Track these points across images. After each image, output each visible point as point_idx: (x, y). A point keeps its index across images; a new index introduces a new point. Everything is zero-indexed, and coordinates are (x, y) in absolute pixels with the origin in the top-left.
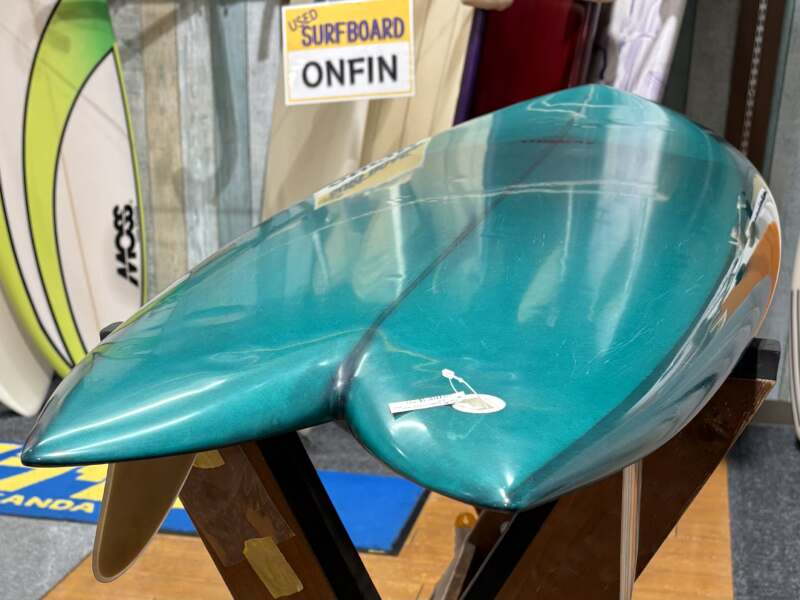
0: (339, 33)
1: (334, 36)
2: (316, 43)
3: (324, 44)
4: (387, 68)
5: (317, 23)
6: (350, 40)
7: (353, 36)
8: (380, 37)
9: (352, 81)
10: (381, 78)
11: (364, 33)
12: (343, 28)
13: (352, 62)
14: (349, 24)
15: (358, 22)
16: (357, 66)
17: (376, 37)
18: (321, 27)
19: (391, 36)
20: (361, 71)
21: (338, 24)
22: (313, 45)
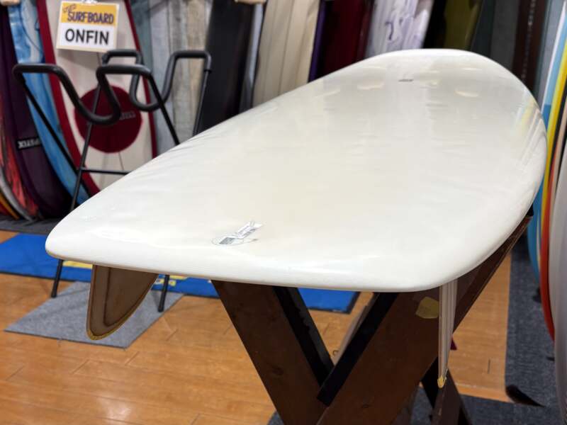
1: (82, 18)
2: (74, 20)
7: (90, 20)
8: (102, 22)
9: (87, 41)
10: (101, 42)
13: (88, 32)
15: (93, 13)
16: (91, 34)
19: (107, 23)
20: (92, 37)
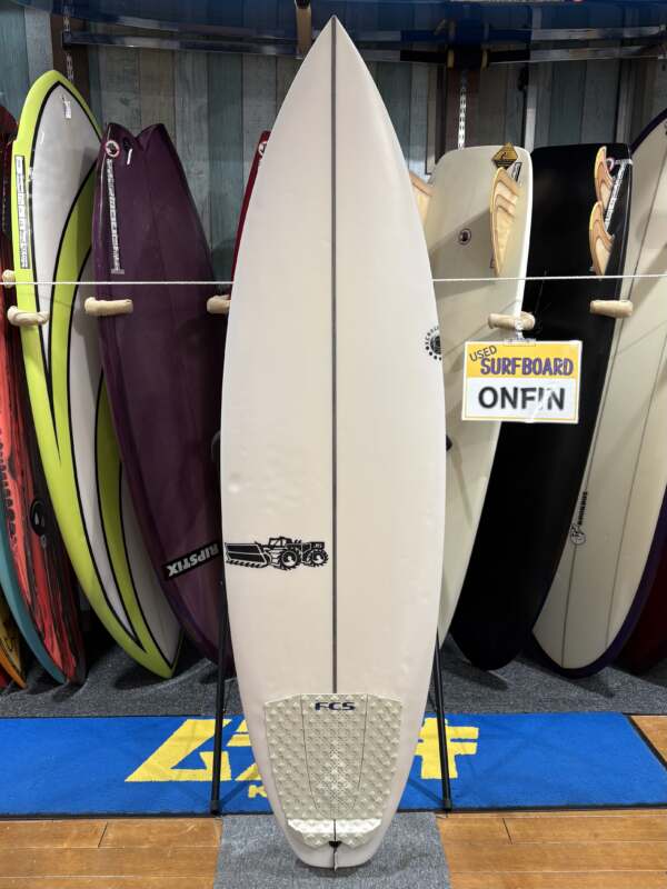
0: (515, 366)
1: (510, 368)
2: (494, 373)
3: (500, 374)
4: (556, 400)
5: (496, 356)
6: (524, 373)
7: (527, 370)
8: (551, 374)
9: (524, 406)
10: (550, 407)
11: (537, 369)
12: (519, 363)
13: (524, 391)
14: (525, 360)
15: (533, 358)
16: (529, 394)
17: (547, 373)
18: (499, 360)
19: (561, 374)
20: (532, 398)
21: (515, 359)
22: (491, 374)
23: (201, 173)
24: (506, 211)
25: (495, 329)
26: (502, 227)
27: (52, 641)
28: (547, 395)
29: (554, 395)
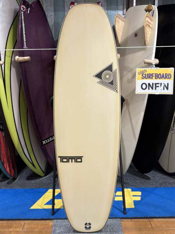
1: (151, 77)
3: (148, 79)
4: (166, 87)
6: (156, 78)
9: (156, 89)
10: (164, 89)
11: (160, 77)
12: (154, 75)
14: (156, 74)
16: (157, 85)
17: (163, 78)
18: (147, 74)
19: (167, 78)
21: (152, 74)
22: (145, 79)
23: (51, 16)
24: (149, 26)
25: (146, 64)
26: (148, 32)
27: (7, 165)
28: (163, 85)
29: (165, 85)
